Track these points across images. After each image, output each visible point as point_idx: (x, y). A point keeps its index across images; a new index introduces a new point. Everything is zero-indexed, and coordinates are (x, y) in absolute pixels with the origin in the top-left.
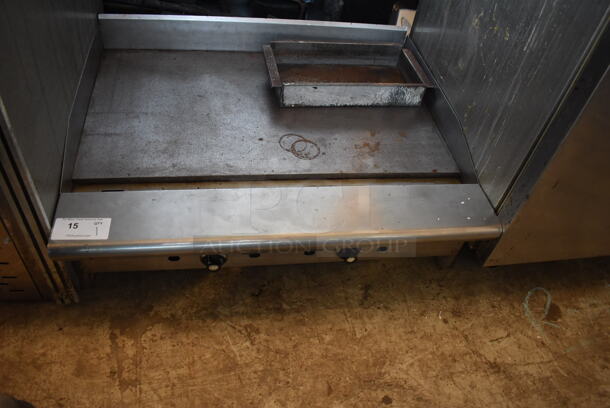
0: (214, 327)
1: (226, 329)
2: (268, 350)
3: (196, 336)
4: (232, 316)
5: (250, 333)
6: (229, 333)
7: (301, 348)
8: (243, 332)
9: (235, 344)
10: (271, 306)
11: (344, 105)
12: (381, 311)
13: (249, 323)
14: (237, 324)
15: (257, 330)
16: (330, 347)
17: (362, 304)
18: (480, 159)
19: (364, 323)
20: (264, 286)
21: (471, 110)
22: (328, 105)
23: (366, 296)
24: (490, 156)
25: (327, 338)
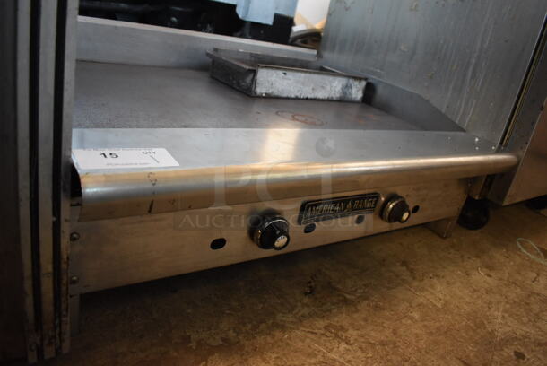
0: (290, 338)
1: (306, 337)
2: (373, 345)
3: (274, 356)
4: (301, 321)
5: (338, 333)
6: (312, 340)
7: (401, 331)
8: (328, 334)
9: (331, 351)
10: (335, 301)
11: (305, 97)
12: (435, 280)
13: (326, 323)
14: (314, 327)
15: (342, 328)
16: (426, 323)
17: (414, 278)
18: (461, 111)
19: (432, 294)
20: (310, 282)
21: (431, 77)
22: (293, 96)
23: (412, 271)
24: (475, 102)
25: (416, 315)
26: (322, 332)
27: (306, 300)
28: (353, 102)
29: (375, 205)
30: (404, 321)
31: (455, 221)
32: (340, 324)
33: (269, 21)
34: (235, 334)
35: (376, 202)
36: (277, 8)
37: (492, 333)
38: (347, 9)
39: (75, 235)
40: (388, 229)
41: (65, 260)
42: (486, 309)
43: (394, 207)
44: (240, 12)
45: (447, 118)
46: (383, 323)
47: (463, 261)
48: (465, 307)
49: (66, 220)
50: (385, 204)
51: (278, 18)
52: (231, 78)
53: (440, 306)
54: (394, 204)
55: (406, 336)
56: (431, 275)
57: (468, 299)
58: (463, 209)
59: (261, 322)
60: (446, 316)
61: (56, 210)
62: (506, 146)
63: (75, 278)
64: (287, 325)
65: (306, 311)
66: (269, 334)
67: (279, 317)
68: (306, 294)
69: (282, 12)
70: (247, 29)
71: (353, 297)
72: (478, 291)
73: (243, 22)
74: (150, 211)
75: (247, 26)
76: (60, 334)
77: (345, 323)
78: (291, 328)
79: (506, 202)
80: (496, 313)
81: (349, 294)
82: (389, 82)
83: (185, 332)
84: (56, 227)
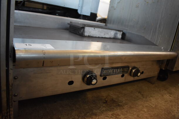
1: (105, 118)
4: (102, 112)
7: (140, 115)
10: (115, 105)
11: (102, 37)
12: (151, 98)
13: (112, 113)
14: (107, 114)
15: (118, 115)
16: (149, 113)
17: (144, 97)
18: (156, 39)
19: (150, 102)
20: (106, 99)
21: (145, 29)
22: (97, 36)
23: (142, 95)
24: (160, 36)
25: (145, 110)
26: (111, 116)
27: (104, 105)
28: (118, 39)
29: (128, 70)
30: (141, 112)
31: (156, 78)
32: (117, 113)
33: (89, 15)
34: (78, 117)
35: (128, 69)
36: (91, 10)
37: (174, 116)
38: (115, 9)
39: (16, 77)
40: (133, 80)
41: (11, 85)
42: (171, 108)
43: (135, 71)
44: (79, 12)
45: (151, 42)
46: (133, 113)
47: (160, 91)
48: (163, 107)
49: (11, 69)
50: (132, 70)
51: (92, 14)
52: (76, 31)
53: (154, 107)
54: (135, 70)
55: (142, 117)
56: (150, 96)
57: (164, 104)
58: (159, 73)
59: (88, 113)
60: (156, 110)
61: (7, 65)
62: (173, 50)
63: (16, 94)
64: (97, 114)
65: (104, 109)
66: (91, 117)
67: (94, 111)
68: (104, 103)
69: (93, 12)
70: (81, 17)
71: (121, 104)
72: (167, 101)
73: (80, 15)
74: (43, 66)
75: (82, 16)
76: (9, 115)
77: (119, 113)
78: (99, 115)
79: (174, 70)
80: (175, 109)
81: (120, 103)
82: (130, 32)
83: (58, 116)
84: (7, 71)
